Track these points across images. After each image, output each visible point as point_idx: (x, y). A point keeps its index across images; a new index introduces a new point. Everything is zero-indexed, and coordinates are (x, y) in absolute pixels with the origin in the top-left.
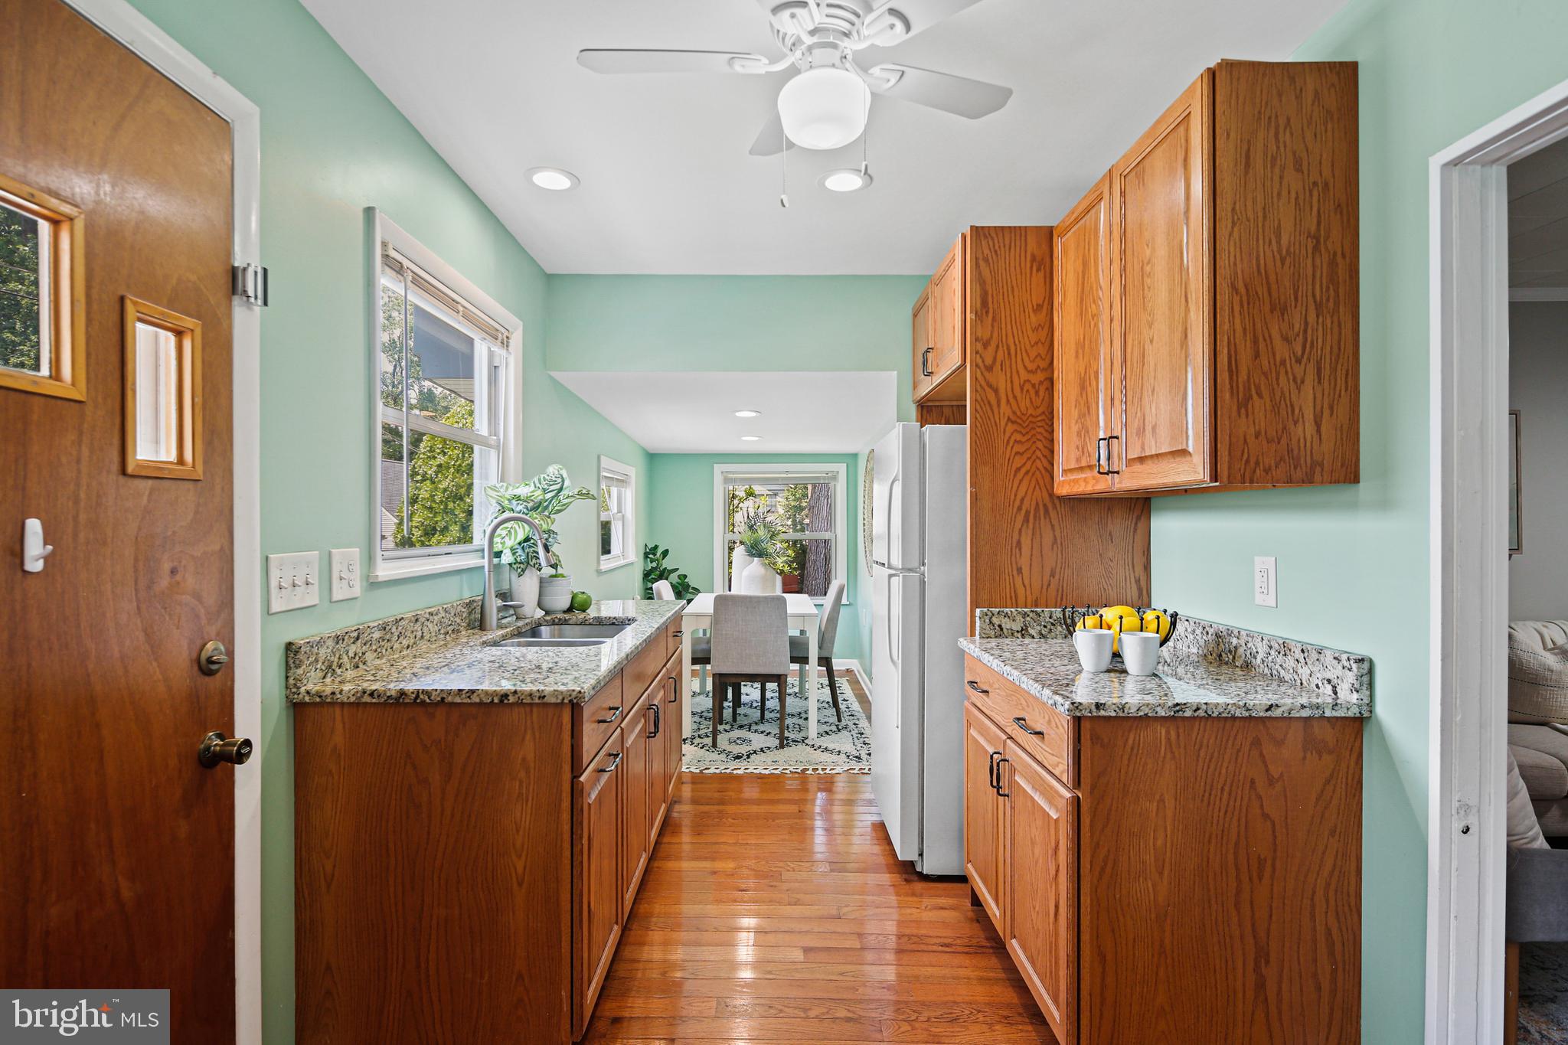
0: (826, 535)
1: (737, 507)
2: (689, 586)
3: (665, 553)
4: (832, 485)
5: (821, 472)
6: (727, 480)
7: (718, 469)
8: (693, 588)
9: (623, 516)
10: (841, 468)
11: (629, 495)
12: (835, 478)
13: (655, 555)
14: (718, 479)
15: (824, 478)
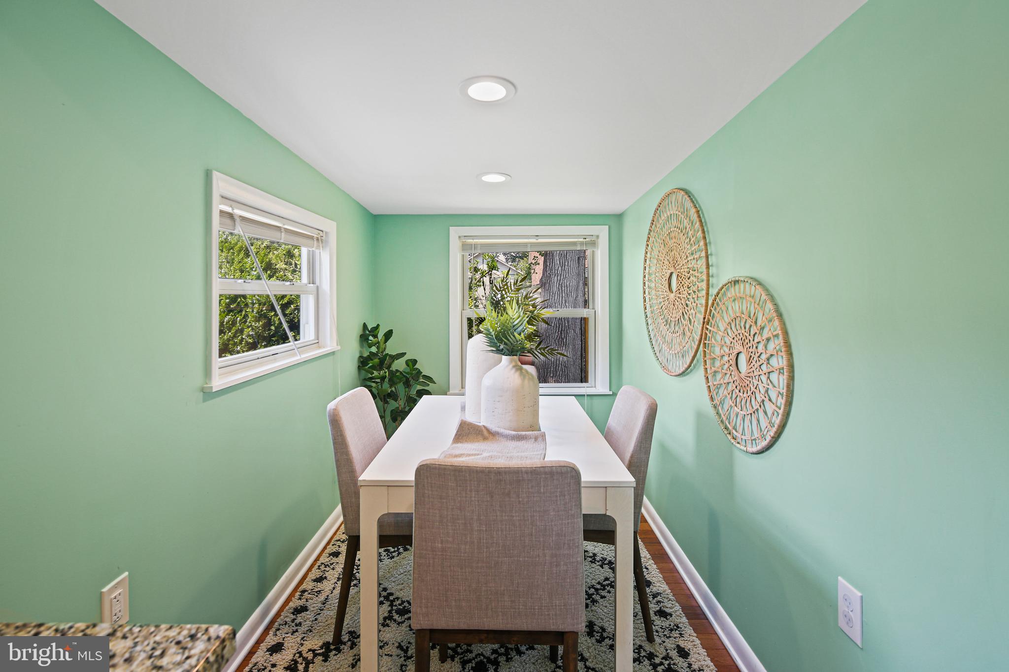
0: (583, 312)
1: (479, 281)
2: (419, 372)
3: (388, 335)
4: (588, 253)
5: (578, 236)
6: (465, 247)
7: (455, 233)
8: (425, 377)
9: (318, 287)
10: (602, 232)
11: (326, 259)
12: (593, 244)
13: (375, 336)
14: (455, 245)
15: (582, 244)
